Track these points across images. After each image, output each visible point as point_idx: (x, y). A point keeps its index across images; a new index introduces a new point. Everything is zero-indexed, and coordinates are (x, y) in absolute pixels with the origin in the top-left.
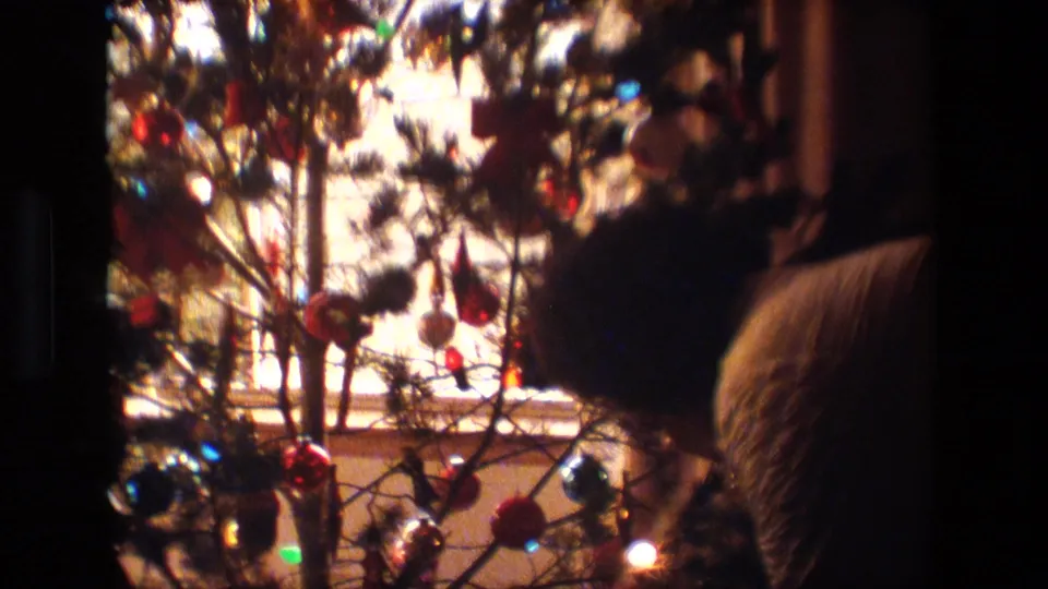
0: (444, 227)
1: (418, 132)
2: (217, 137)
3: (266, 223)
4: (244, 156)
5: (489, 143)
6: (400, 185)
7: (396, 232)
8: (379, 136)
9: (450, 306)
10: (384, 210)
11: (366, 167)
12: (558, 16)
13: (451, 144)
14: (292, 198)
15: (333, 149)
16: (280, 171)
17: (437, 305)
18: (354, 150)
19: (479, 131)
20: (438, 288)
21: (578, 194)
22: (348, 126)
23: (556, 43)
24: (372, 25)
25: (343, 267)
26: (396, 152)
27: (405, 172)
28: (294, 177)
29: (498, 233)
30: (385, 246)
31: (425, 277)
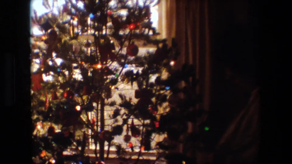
0: (129, 117)
1: (123, 97)
2: (81, 97)
3: (91, 115)
4: (87, 101)
5: (139, 99)
6: (120, 108)
7: (119, 118)
8: (115, 97)
9: (130, 133)
10: (116, 113)
11: (113, 104)
12: (154, 73)
13: (130, 99)
14: (97, 110)
15: (106, 100)
16: (95, 104)
17: (127, 133)
18: (110, 100)
19: (136, 97)
20: (127, 130)
21: (157, 110)
22: (109, 96)
23: (153, 78)
24: (114, 74)
25: (108, 125)
26: (119, 101)
27: (121, 105)
28: (98, 106)
29: (140, 119)
30: (117, 121)
31: (125, 127)
